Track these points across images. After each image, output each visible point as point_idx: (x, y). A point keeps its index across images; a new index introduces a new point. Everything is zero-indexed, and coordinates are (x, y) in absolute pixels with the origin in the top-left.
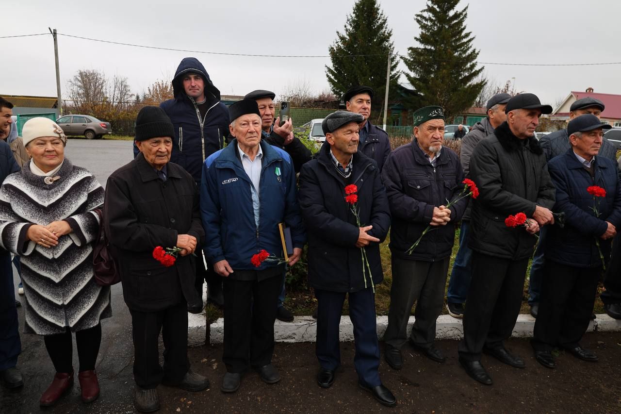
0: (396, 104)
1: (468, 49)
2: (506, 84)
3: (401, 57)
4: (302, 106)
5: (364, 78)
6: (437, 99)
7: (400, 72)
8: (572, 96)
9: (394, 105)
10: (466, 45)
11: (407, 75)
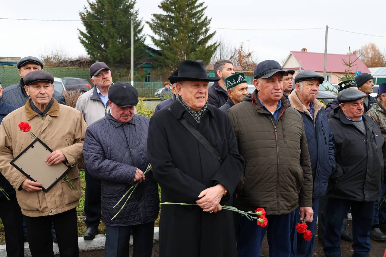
0: (144, 63)
1: (202, 16)
2: (240, 46)
3: (147, 22)
4: (58, 66)
5: (112, 41)
6: (178, 58)
7: (145, 35)
8: (291, 55)
9: (142, 63)
10: (200, 13)
11: (153, 38)
